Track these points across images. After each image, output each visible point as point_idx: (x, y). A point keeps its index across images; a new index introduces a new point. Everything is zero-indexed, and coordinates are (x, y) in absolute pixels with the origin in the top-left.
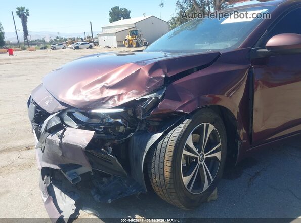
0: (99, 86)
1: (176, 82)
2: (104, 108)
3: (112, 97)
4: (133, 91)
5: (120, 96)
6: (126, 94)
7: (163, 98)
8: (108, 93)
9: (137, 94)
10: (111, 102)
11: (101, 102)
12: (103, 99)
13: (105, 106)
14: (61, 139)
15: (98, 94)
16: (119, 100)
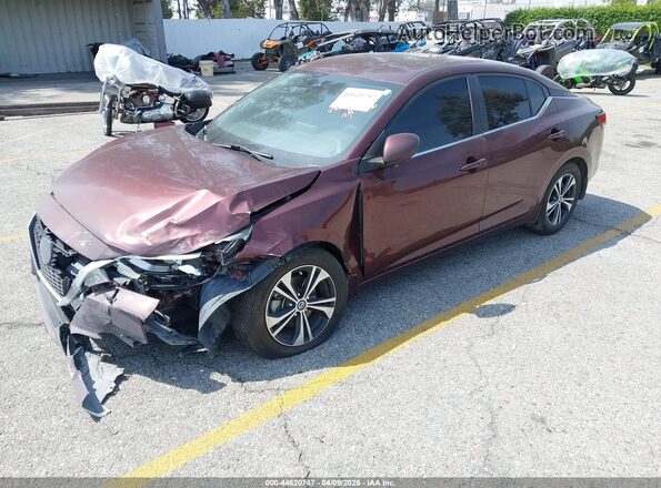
0: (162, 224)
1: (265, 218)
2: (174, 254)
3: (184, 239)
4: (211, 232)
5: (193, 238)
6: (201, 235)
7: (249, 239)
8: (177, 233)
9: (216, 235)
10: (182, 247)
11: (169, 246)
12: (171, 242)
13: (174, 251)
14: (111, 302)
15: (163, 236)
16: (192, 243)
